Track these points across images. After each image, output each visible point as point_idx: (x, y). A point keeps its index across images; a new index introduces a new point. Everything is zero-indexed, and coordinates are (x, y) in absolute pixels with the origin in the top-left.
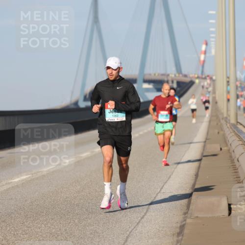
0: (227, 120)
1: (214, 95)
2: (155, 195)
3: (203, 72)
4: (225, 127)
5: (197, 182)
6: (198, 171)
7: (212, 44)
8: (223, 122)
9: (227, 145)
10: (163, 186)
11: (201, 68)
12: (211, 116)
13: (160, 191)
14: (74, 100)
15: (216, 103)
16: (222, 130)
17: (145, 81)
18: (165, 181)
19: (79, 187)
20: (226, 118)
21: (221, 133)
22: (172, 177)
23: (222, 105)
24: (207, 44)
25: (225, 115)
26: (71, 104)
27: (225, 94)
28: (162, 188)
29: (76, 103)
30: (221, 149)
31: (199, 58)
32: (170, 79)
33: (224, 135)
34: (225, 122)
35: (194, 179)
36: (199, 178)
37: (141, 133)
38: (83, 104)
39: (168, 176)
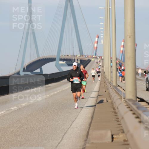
0: (110, 83)
1: (103, 68)
2: (67, 129)
3: (96, 54)
4: (109, 87)
5: (92, 122)
6: (93, 115)
7: (102, 37)
8: (108, 85)
9: (111, 99)
10: (72, 123)
11: (95, 52)
12: (101, 81)
13: (70, 127)
14: (17, 71)
15: (104, 73)
16: (108, 90)
17: (61, 60)
18: (73, 121)
19: (20, 124)
20: (110, 82)
21: (107, 91)
22: (77, 118)
23: (108, 74)
24: (98, 37)
25: (110, 81)
26: (15, 73)
27: (110, 68)
28: (71, 125)
29: (18, 73)
30: (107, 101)
31: (94, 46)
32: (76, 58)
33: (109, 93)
34: (109, 85)
35: (91, 119)
36: (94, 119)
37: (58, 91)
38: (22, 74)
39: (75, 117)
